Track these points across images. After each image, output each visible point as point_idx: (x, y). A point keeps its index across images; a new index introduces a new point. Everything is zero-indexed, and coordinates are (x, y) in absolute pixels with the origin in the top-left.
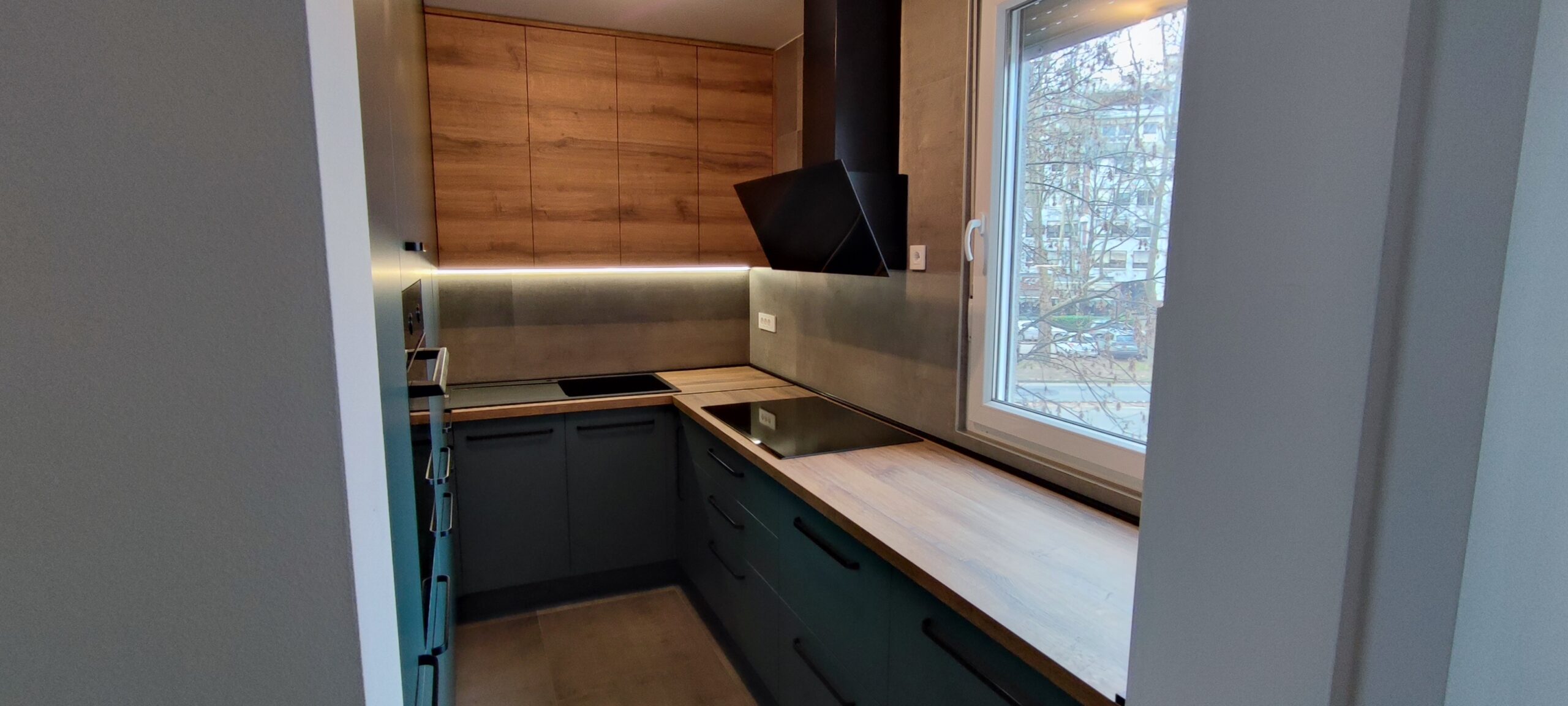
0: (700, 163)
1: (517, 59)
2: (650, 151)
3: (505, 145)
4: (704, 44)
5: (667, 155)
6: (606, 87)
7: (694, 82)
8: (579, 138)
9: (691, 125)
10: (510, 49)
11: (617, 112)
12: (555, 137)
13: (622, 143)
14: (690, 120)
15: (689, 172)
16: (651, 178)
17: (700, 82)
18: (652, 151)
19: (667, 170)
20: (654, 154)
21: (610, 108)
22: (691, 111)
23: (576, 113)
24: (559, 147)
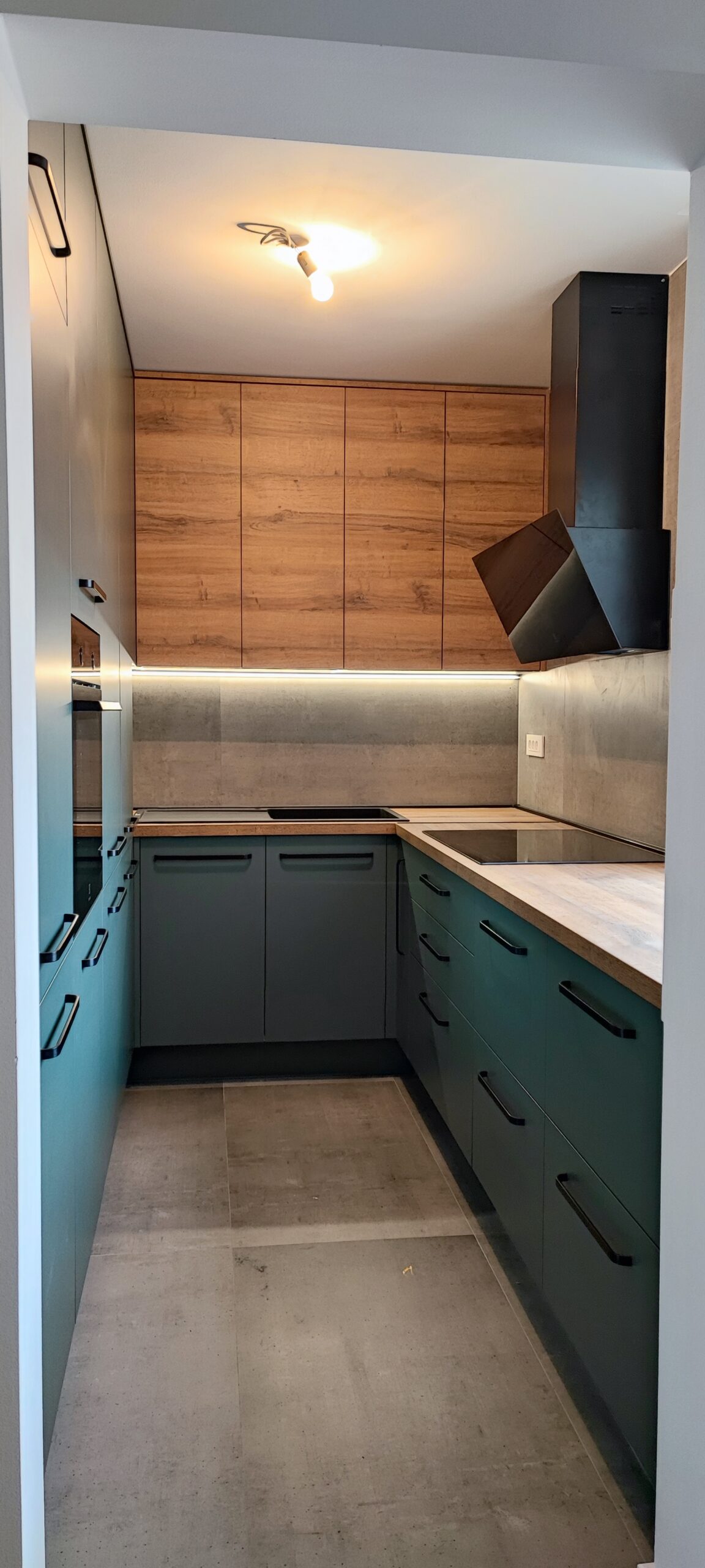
0: (445, 537)
1: (230, 422)
2: (383, 524)
3: (213, 521)
4: (454, 388)
5: (404, 529)
6: (332, 448)
7: (441, 436)
8: (299, 510)
9: (436, 490)
10: (223, 410)
11: (343, 476)
12: (271, 510)
13: (349, 515)
14: (436, 484)
15: (432, 549)
16: (383, 557)
17: (448, 435)
18: (387, 524)
19: (405, 548)
20: (388, 527)
21: (336, 473)
22: (437, 473)
23: (296, 481)
24: (275, 521)
